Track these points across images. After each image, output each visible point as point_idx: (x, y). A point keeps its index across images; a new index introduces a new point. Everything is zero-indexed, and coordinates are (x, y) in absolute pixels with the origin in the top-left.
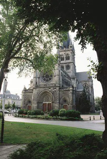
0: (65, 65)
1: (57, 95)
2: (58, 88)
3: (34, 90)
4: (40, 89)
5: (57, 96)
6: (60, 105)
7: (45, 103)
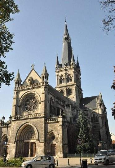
0: (65, 88)
1: (42, 129)
2: (43, 119)
3: (13, 123)
4: (20, 121)
5: (42, 131)
6: (46, 143)
7: (27, 141)
